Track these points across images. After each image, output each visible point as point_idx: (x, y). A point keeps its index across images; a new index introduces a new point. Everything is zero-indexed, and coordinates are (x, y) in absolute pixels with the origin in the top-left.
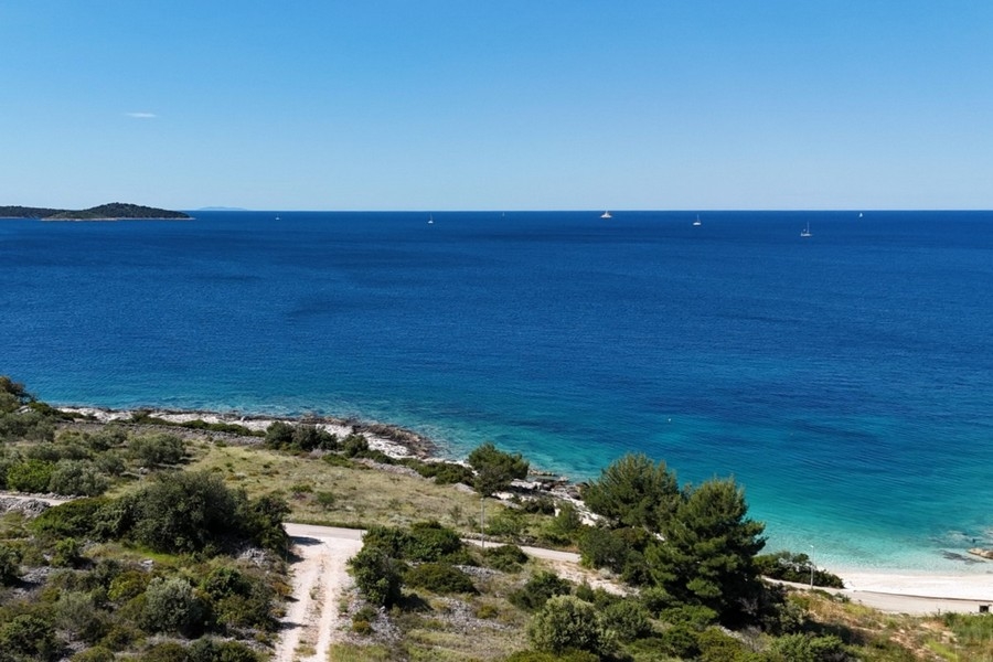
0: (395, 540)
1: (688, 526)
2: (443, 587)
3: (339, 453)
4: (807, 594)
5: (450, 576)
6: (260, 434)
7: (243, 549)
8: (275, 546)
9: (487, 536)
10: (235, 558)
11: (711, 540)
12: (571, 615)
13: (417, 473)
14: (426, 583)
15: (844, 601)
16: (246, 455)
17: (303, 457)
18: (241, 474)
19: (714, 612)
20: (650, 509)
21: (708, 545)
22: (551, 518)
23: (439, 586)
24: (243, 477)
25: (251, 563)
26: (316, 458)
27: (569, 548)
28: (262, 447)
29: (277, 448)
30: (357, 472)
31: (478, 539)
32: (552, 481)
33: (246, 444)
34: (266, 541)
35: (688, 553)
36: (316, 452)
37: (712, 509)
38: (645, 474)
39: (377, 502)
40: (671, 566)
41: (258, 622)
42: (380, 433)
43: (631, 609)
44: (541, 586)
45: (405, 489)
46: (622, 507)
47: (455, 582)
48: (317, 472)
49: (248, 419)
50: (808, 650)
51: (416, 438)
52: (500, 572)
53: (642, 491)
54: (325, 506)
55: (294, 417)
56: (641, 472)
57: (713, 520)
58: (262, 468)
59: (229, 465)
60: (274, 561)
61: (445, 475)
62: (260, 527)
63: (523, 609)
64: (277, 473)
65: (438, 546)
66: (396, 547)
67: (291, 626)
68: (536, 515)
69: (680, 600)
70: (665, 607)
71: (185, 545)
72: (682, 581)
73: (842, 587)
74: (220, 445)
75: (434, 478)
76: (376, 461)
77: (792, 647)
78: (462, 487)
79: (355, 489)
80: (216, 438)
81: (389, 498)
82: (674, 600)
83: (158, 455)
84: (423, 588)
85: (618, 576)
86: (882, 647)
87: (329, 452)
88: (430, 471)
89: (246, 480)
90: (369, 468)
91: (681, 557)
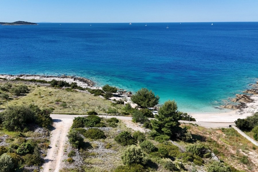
0: (82, 121)
1: (162, 114)
2: (96, 137)
3: (70, 88)
4: (188, 125)
5: (98, 133)
6: (49, 82)
7: (36, 128)
8: (46, 126)
9: (108, 114)
10: (34, 131)
11: (168, 118)
12: (134, 153)
13: (89, 93)
14: (91, 136)
15: (197, 126)
16: (45, 89)
17: (60, 89)
18: (43, 96)
19: (169, 137)
20: (148, 102)
21: (167, 119)
22: (123, 105)
23: (95, 137)
24: (43, 97)
25: (38, 134)
26: (64, 89)
27: (129, 116)
28: (50, 86)
29: (54, 87)
30: (74, 93)
31: (105, 115)
32: (122, 92)
33: (46, 85)
34: (43, 125)
35: (162, 121)
36: (64, 87)
37: (169, 109)
38: (147, 93)
39: (78, 104)
40: (157, 125)
41: (35, 164)
42: (81, 80)
43: (149, 143)
44: (124, 135)
45: (86, 98)
46: (141, 102)
47: (99, 135)
48: (63, 94)
49: (48, 77)
50: (196, 149)
51: (89, 81)
52: (111, 128)
53: (146, 97)
54: (64, 107)
55: (59, 76)
56: (146, 93)
57: (169, 112)
58: (49, 93)
59: (40, 93)
60: (46, 132)
61: (97, 93)
62: (42, 121)
63: (119, 143)
64: (53, 95)
65: (94, 122)
66: (83, 123)
67: (47, 161)
68: (119, 105)
69: (160, 133)
70: (156, 136)
71: (18, 129)
72: (160, 129)
73: (195, 121)
74: (39, 86)
75: (94, 94)
76: (79, 90)
77: (192, 149)
78: (101, 96)
79: (73, 99)
80: (38, 84)
81: (82, 102)
82: (158, 133)
83: (19, 92)
84: (90, 138)
85: (142, 125)
86: (210, 142)
87: (67, 87)
88: (93, 92)
89: (44, 98)
90: (77, 92)
91: (160, 122)
